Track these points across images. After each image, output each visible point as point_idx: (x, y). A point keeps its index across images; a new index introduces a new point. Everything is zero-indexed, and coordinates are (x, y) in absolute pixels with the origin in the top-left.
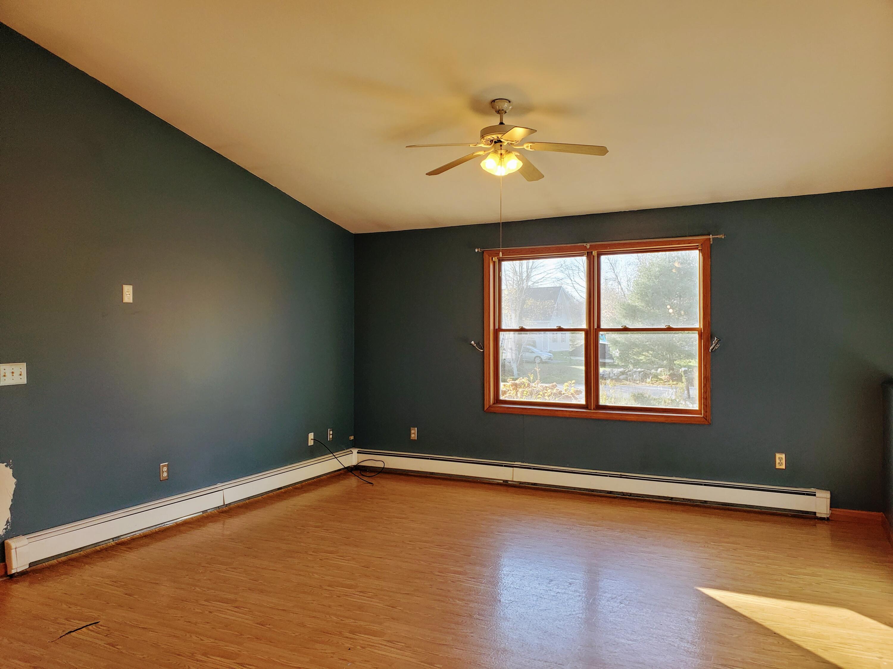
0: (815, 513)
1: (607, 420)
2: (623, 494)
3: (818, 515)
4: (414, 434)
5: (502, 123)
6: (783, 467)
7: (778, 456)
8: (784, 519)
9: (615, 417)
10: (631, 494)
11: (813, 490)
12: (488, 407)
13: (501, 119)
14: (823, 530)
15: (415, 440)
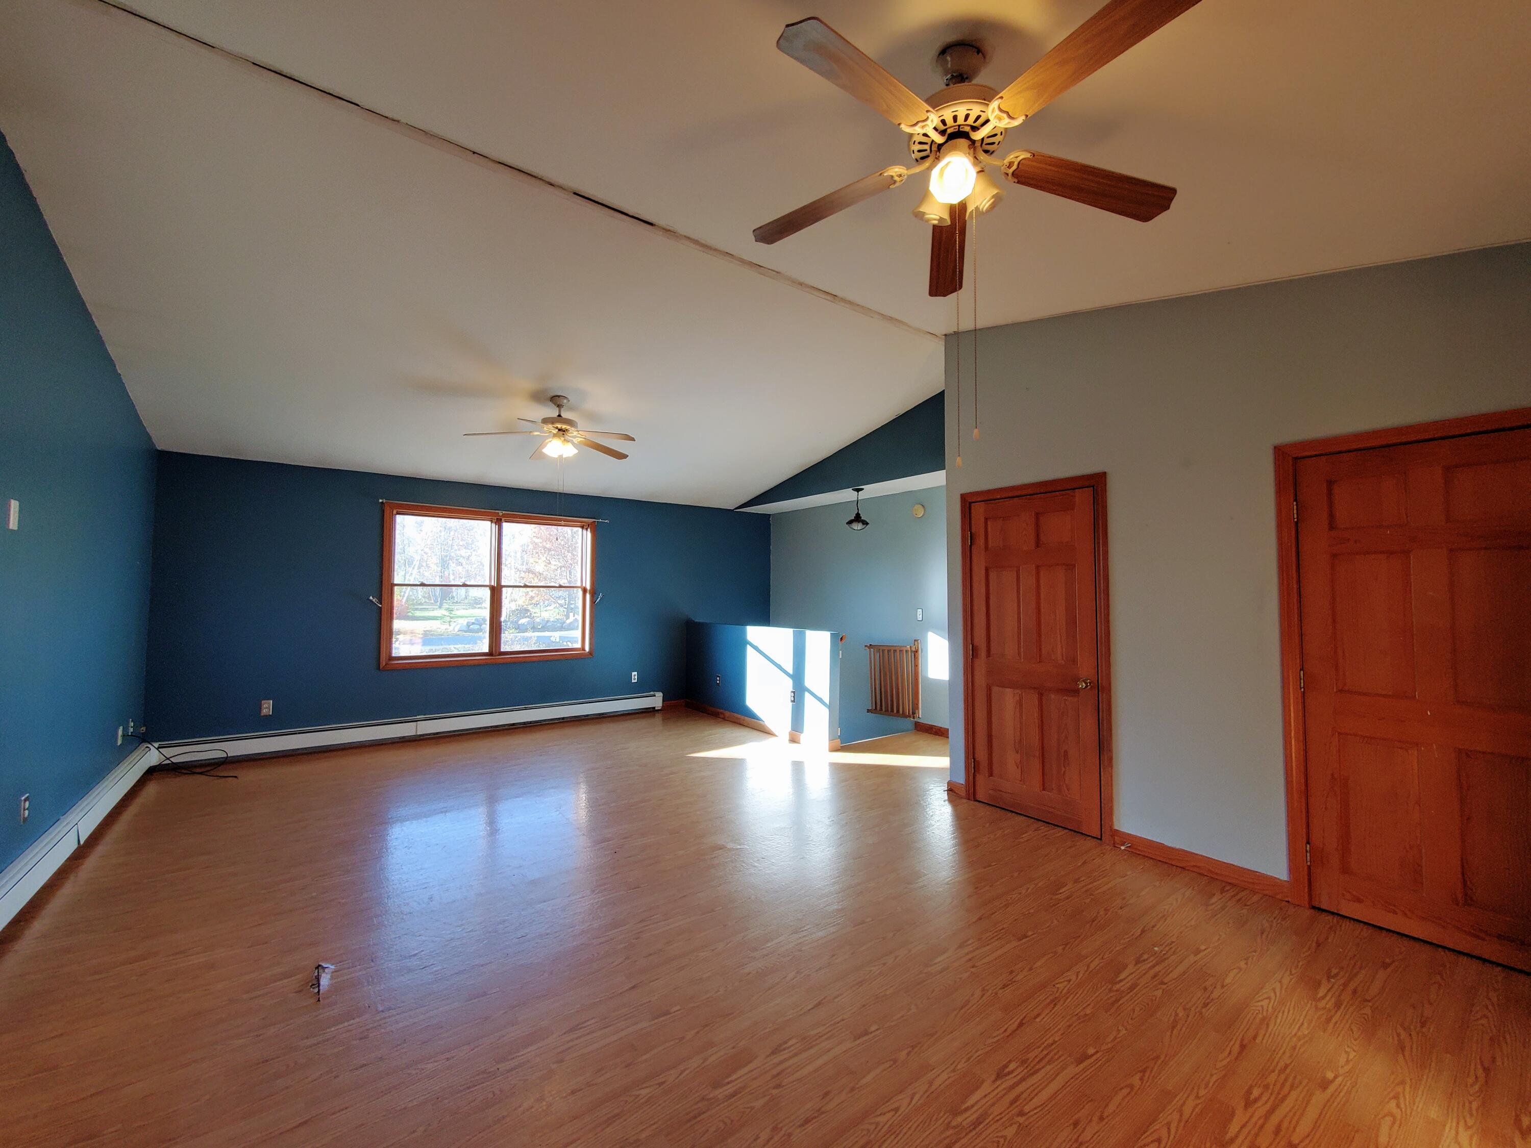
0: (654, 708)
1: (515, 663)
2: (524, 723)
3: (656, 709)
4: (267, 708)
5: (559, 416)
6: (636, 681)
7: (633, 673)
8: (637, 715)
9: (520, 659)
10: (531, 722)
11: (652, 693)
12: (384, 664)
13: (560, 411)
14: (658, 718)
15: (270, 715)
